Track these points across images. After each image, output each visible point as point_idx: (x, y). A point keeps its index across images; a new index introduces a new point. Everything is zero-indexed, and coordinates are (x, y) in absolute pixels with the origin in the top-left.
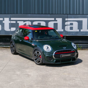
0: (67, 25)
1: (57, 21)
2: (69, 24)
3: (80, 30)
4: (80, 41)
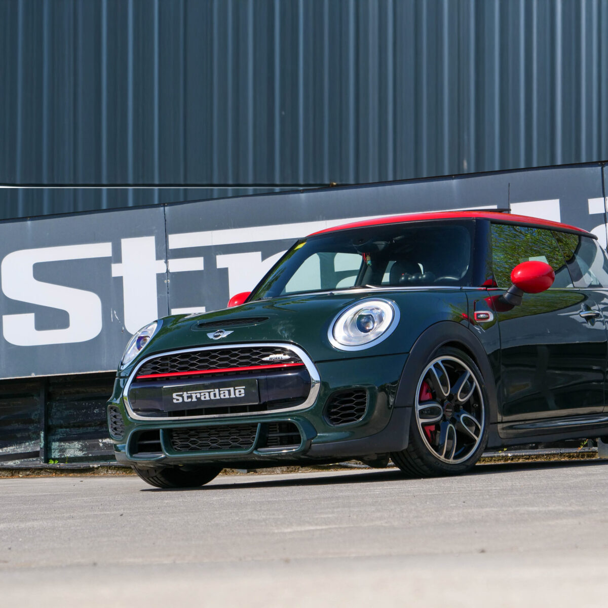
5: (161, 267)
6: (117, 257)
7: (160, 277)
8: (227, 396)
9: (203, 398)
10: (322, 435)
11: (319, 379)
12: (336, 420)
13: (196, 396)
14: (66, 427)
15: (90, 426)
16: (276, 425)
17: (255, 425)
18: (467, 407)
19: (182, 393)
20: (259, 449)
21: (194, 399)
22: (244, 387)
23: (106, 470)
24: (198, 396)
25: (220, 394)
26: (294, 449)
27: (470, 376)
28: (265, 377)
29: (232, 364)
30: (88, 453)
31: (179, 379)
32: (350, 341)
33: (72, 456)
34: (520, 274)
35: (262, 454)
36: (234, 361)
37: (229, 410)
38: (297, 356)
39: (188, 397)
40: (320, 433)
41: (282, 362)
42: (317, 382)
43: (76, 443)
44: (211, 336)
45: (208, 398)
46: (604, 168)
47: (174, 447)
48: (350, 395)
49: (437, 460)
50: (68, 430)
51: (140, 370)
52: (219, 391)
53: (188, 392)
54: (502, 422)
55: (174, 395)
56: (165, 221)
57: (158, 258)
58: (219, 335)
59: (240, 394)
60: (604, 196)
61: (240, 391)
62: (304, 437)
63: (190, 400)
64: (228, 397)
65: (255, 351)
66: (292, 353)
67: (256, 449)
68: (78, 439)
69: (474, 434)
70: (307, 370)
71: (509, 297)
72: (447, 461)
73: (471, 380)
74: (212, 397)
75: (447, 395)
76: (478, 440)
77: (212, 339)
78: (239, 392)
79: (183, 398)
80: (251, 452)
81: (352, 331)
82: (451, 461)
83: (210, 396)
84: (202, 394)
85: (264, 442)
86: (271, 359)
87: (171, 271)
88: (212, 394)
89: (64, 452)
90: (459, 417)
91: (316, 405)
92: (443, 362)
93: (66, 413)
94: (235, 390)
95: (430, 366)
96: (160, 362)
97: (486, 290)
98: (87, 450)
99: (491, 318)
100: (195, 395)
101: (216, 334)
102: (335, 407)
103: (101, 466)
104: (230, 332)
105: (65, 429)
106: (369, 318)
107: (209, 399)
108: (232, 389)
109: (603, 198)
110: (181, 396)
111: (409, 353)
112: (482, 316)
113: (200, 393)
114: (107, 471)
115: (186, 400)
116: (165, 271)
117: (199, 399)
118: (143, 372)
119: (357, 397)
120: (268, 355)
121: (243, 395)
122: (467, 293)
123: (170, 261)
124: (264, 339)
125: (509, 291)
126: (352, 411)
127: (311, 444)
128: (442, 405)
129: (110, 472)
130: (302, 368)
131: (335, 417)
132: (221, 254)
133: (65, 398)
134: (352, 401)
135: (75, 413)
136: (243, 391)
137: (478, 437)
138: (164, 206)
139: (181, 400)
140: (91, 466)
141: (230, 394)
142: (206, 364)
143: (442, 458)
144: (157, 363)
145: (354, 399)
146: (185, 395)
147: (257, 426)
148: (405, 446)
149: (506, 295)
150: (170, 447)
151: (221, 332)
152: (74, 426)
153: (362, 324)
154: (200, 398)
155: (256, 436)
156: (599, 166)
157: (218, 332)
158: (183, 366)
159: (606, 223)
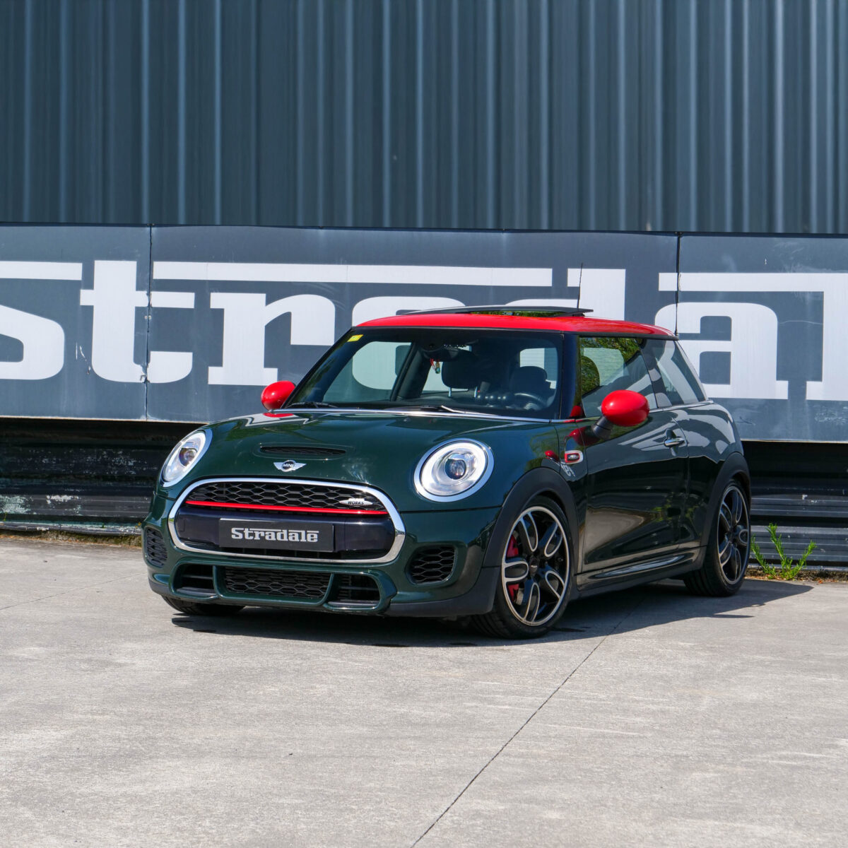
0: (676, 337)
1: (575, 293)
2: (697, 329)
3: (797, 390)
4: (804, 496)
5: (141, 299)
6: (88, 282)
7: (139, 312)
8: (297, 539)
9: (267, 538)
10: (402, 593)
11: (404, 531)
12: (419, 578)
13: (260, 535)
14: (6, 477)
15: (36, 478)
16: (348, 578)
17: (327, 576)
18: (552, 562)
19: (243, 529)
20: (330, 603)
21: (257, 538)
22: (318, 532)
23: (56, 534)
24: (263, 534)
25: (288, 536)
26: (373, 606)
27: (559, 528)
28: (343, 523)
29: (304, 503)
30: (32, 511)
31: (238, 512)
32: (440, 489)
33: (13, 512)
34: (613, 406)
35: (334, 609)
36: (306, 500)
37: (296, 554)
38: (381, 503)
39: (250, 535)
40: (400, 591)
41: (362, 507)
42: (401, 533)
43: (18, 497)
44: (279, 466)
45: (273, 539)
46: (681, 239)
47: (227, 587)
48: (437, 551)
49: (519, 621)
50: (8, 480)
51: (191, 493)
52: (288, 533)
53: (250, 529)
54: (582, 573)
55: (233, 530)
56: (151, 244)
57: (139, 287)
58: (289, 467)
59: (312, 539)
60: (678, 272)
61: (312, 536)
62: (382, 594)
63: (251, 538)
64: (298, 540)
65: (331, 491)
66: (374, 499)
67: (326, 602)
68: (20, 492)
69: (557, 592)
70: (391, 519)
71: (598, 431)
72: (529, 623)
73: (558, 532)
74: (279, 538)
75: (533, 550)
76: (561, 598)
77: (280, 470)
78: (311, 537)
79: (244, 534)
80: (321, 605)
81: (440, 477)
82: (533, 623)
83: (276, 537)
84: (267, 533)
85: (335, 596)
86: (350, 503)
87: (153, 306)
88: (279, 535)
89: (2, 506)
90: (544, 573)
91: (399, 560)
92: (533, 513)
93: (8, 459)
94: (306, 534)
95: (520, 518)
96: (215, 489)
97: (575, 422)
98: (30, 507)
99: (581, 459)
100: (258, 533)
101: (284, 465)
102: (420, 563)
103: (50, 530)
104: (301, 465)
105: (4, 479)
106: (462, 464)
107: (275, 540)
108: (303, 533)
109: (676, 274)
110: (242, 532)
111: (501, 506)
112: (572, 457)
113: (265, 532)
114: (57, 536)
115: (247, 537)
116: (147, 305)
117: (263, 538)
118: (194, 497)
119: (443, 555)
120: (347, 498)
121: (315, 541)
122: (556, 427)
123: (153, 293)
124: (342, 478)
125: (598, 424)
126: (438, 569)
127: (390, 603)
128: (528, 561)
129: (60, 537)
130: (386, 516)
131: (418, 574)
132: (216, 292)
133: (7, 441)
134: (438, 559)
135: (19, 461)
136: (316, 536)
137: (560, 595)
138: (151, 226)
139: (241, 536)
140: (38, 528)
141: (300, 538)
142: (273, 498)
143: (524, 620)
144: (212, 489)
145: (441, 556)
146: (247, 531)
147: (329, 577)
148: (490, 608)
149: (595, 428)
150: (223, 586)
151: (291, 463)
152: (16, 477)
153: (451, 469)
154: (264, 537)
155: (329, 586)
156: (675, 235)
157: (287, 463)
158: (245, 497)
159: (677, 302)
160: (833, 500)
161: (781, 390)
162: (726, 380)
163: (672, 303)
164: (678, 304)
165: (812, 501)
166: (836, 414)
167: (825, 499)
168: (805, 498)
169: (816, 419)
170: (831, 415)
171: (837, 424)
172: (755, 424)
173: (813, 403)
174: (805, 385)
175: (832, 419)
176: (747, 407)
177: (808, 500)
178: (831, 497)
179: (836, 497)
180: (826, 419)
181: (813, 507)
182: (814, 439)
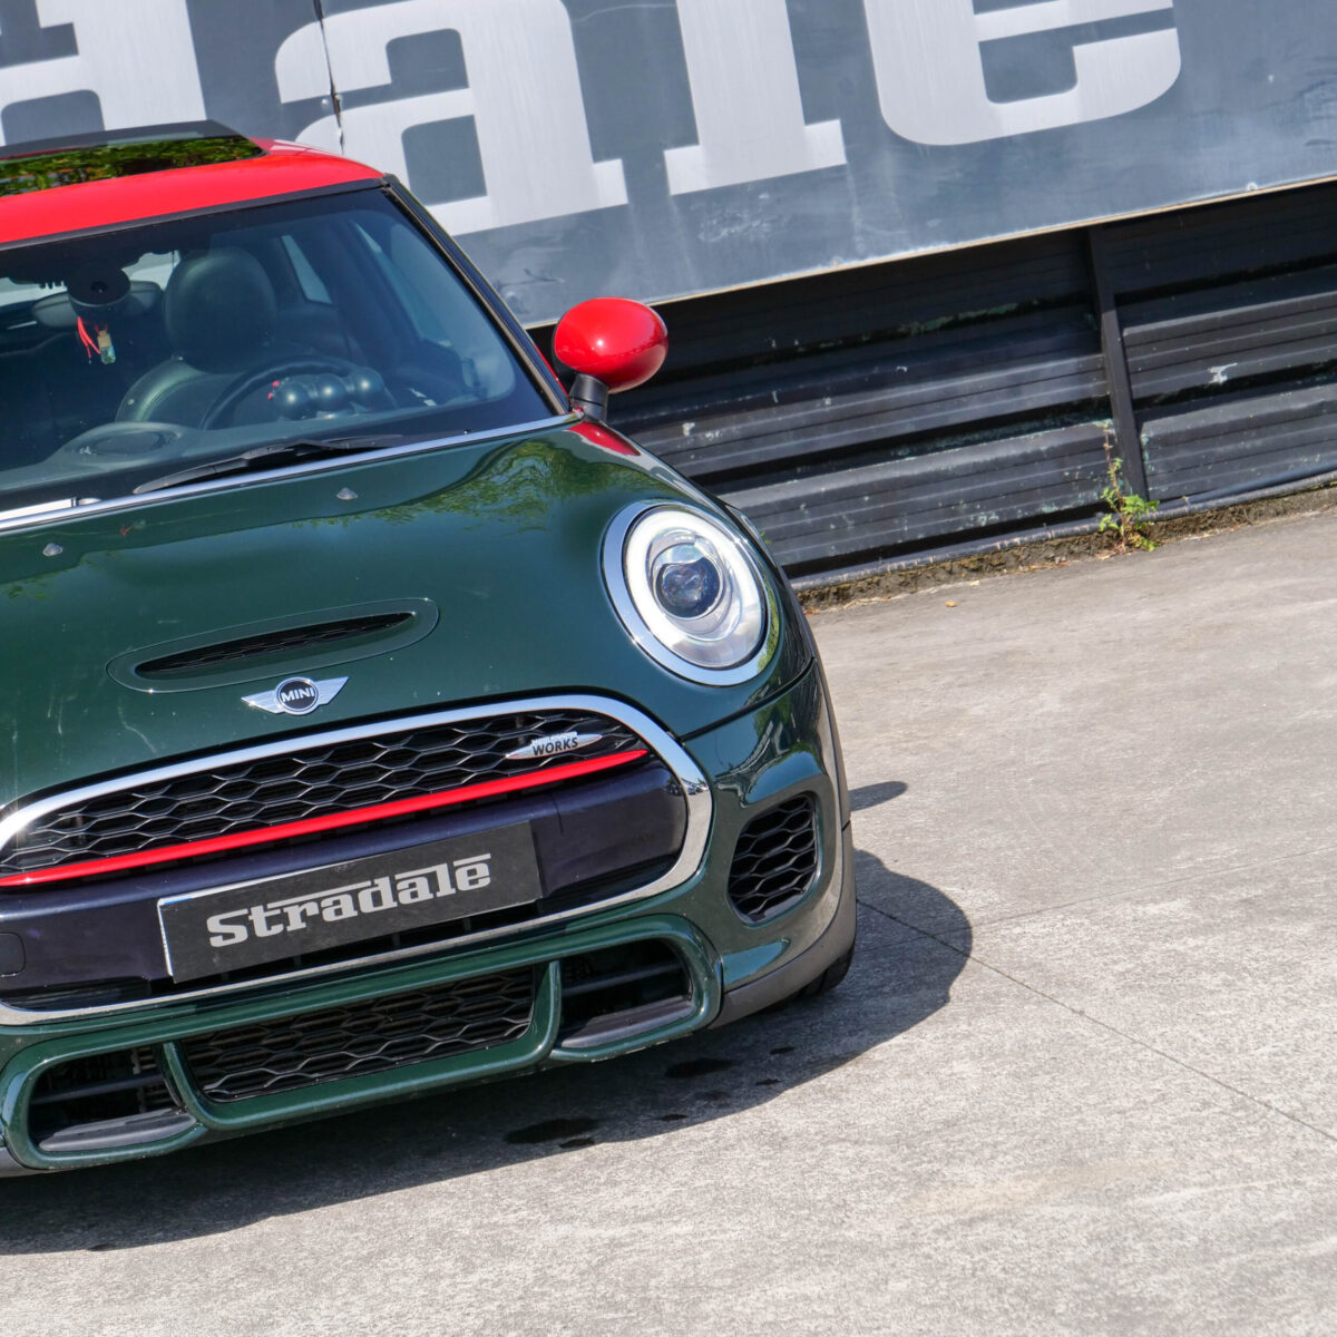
0: (337, 104)
1: (62, 42)
2: (381, 76)
3: (646, 176)
4: (687, 427)
8: (424, 894)
9: (329, 916)
12: (754, 904)
13: (303, 914)
19: (245, 911)
21: (296, 923)
22: (488, 856)
24: (312, 909)
25: (395, 892)
28: (551, 811)
29: (399, 789)
36: (403, 778)
38: (624, 727)
39: (270, 922)
41: (580, 754)
42: (699, 788)
44: (271, 703)
45: (349, 911)
52: (393, 883)
53: (270, 906)
55: (213, 924)
59: (472, 882)
61: (472, 872)
63: (277, 929)
64: (431, 896)
65: (468, 734)
67: (558, 1042)
70: (666, 765)
74: (367, 906)
78: (471, 874)
79: (250, 926)
80: (547, 1055)
83: (356, 905)
84: (324, 903)
86: (539, 750)
88: (365, 897)
94: (452, 870)
100: (298, 909)
101: (286, 697)
104: (337, 684)
107: (355, 914)
108: (441, 870)
110: (245, 921)
113: (318, 901)
115: (261, 930)
117: (315, 921)
119: (793, 823)
120: (524, 742)
121: (485, 883)
131: (751, 894)
134: (783, 838)
136: (483, 870)
139: (241, 934)
141: (434, 887)
142: (294, 800)
146: (258, 915)
154: (320, 915)
159: (320, 17)
160: (756, 421)
161: (609, 184)
162: (475, 187)
163: (313, 20)
164: (325, 21)
165: (709, 435)
166: (745, 216)
167: (737, 423)
168: (692, 431)
169: (702, 236)
170: (734, 220)
171: (752, 239)
172: (562, 281)
173: (686, 199)
174: (661, 160)
175: (737, 229)
176: (538, 242)
177: (700, 435)
178: (750, 415)
179: (762, 412)
180: (724, 232)
181: (711, 449)
182: (706, 286)
